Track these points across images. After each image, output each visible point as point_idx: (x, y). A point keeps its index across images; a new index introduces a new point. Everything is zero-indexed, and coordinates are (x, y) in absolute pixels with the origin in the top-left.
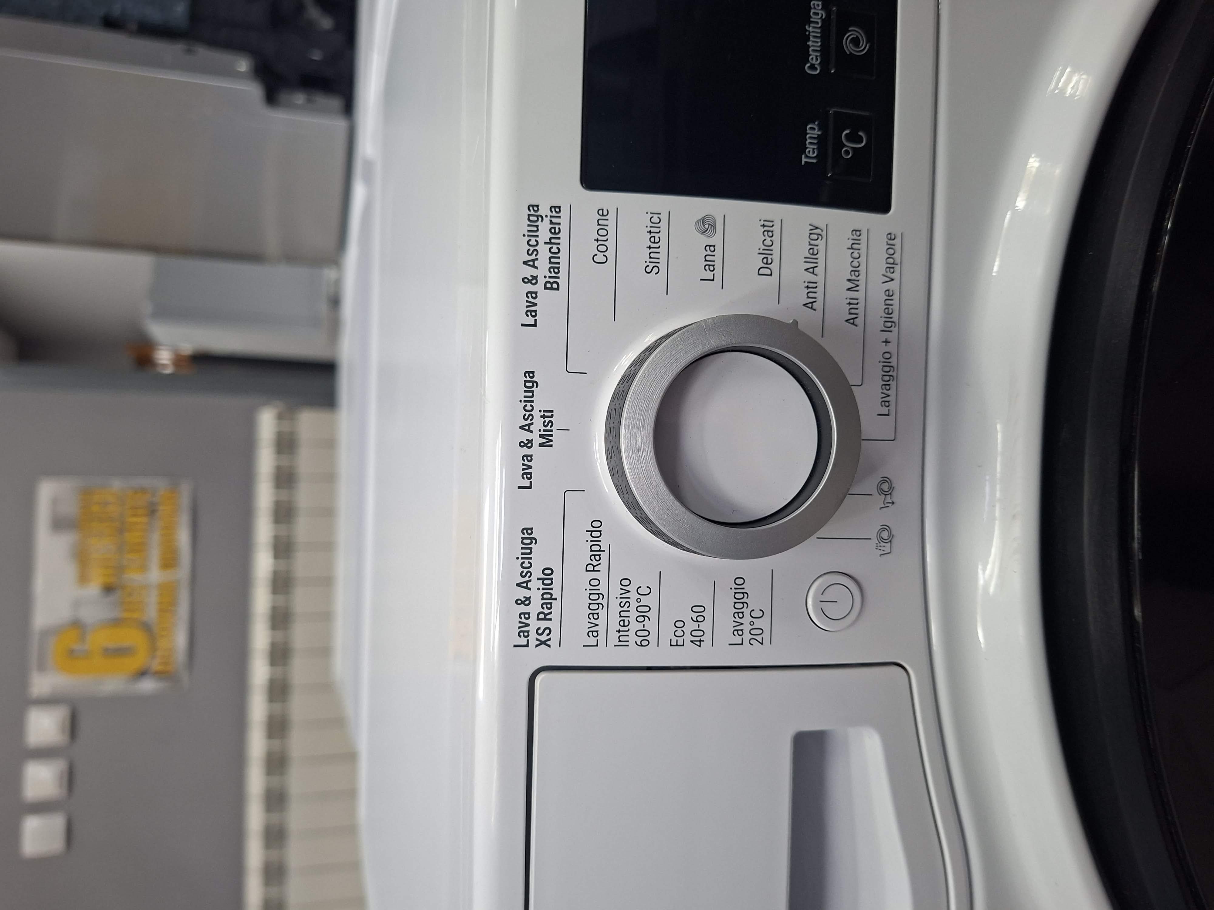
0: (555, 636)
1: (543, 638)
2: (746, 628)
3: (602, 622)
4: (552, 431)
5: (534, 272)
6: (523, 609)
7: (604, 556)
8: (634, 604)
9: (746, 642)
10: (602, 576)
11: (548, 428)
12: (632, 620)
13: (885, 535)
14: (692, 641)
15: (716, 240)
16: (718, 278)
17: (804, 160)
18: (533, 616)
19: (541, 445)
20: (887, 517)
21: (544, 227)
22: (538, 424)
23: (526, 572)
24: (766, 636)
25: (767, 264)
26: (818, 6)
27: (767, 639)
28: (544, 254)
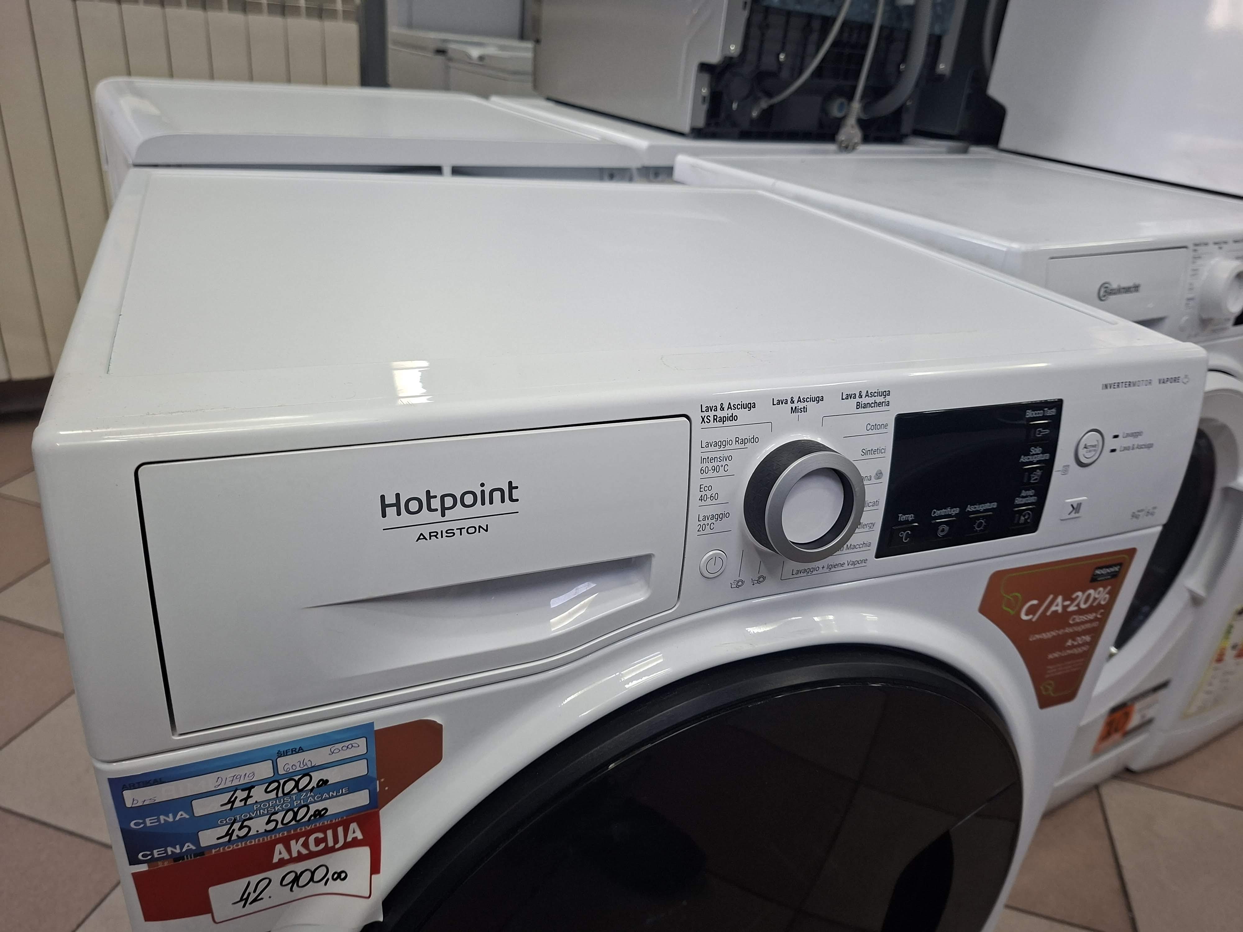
0: (707, 425)
1: (706, 420)
2: (706, 522)
3: (713, 449)
4: (798, 412)
5: (864, 396)
6: (719, 407)
7: (741, 446)
8: (719, 464)
9: (700, 523)
10: (734, 446)
11: (799, 411)
12: (713, 464)
13: (740, 583)
14: (702, 496)
15: (873, 480)
17: (900, 515)
18: (715, 413)
19: (792, 408)
20: (748, 582)
21: (881, 399)
22: (801, 405)
23: (736, 407)
24: (702, 532)
26: (957, 511)
27: (699, 533)
28: (871, 400)
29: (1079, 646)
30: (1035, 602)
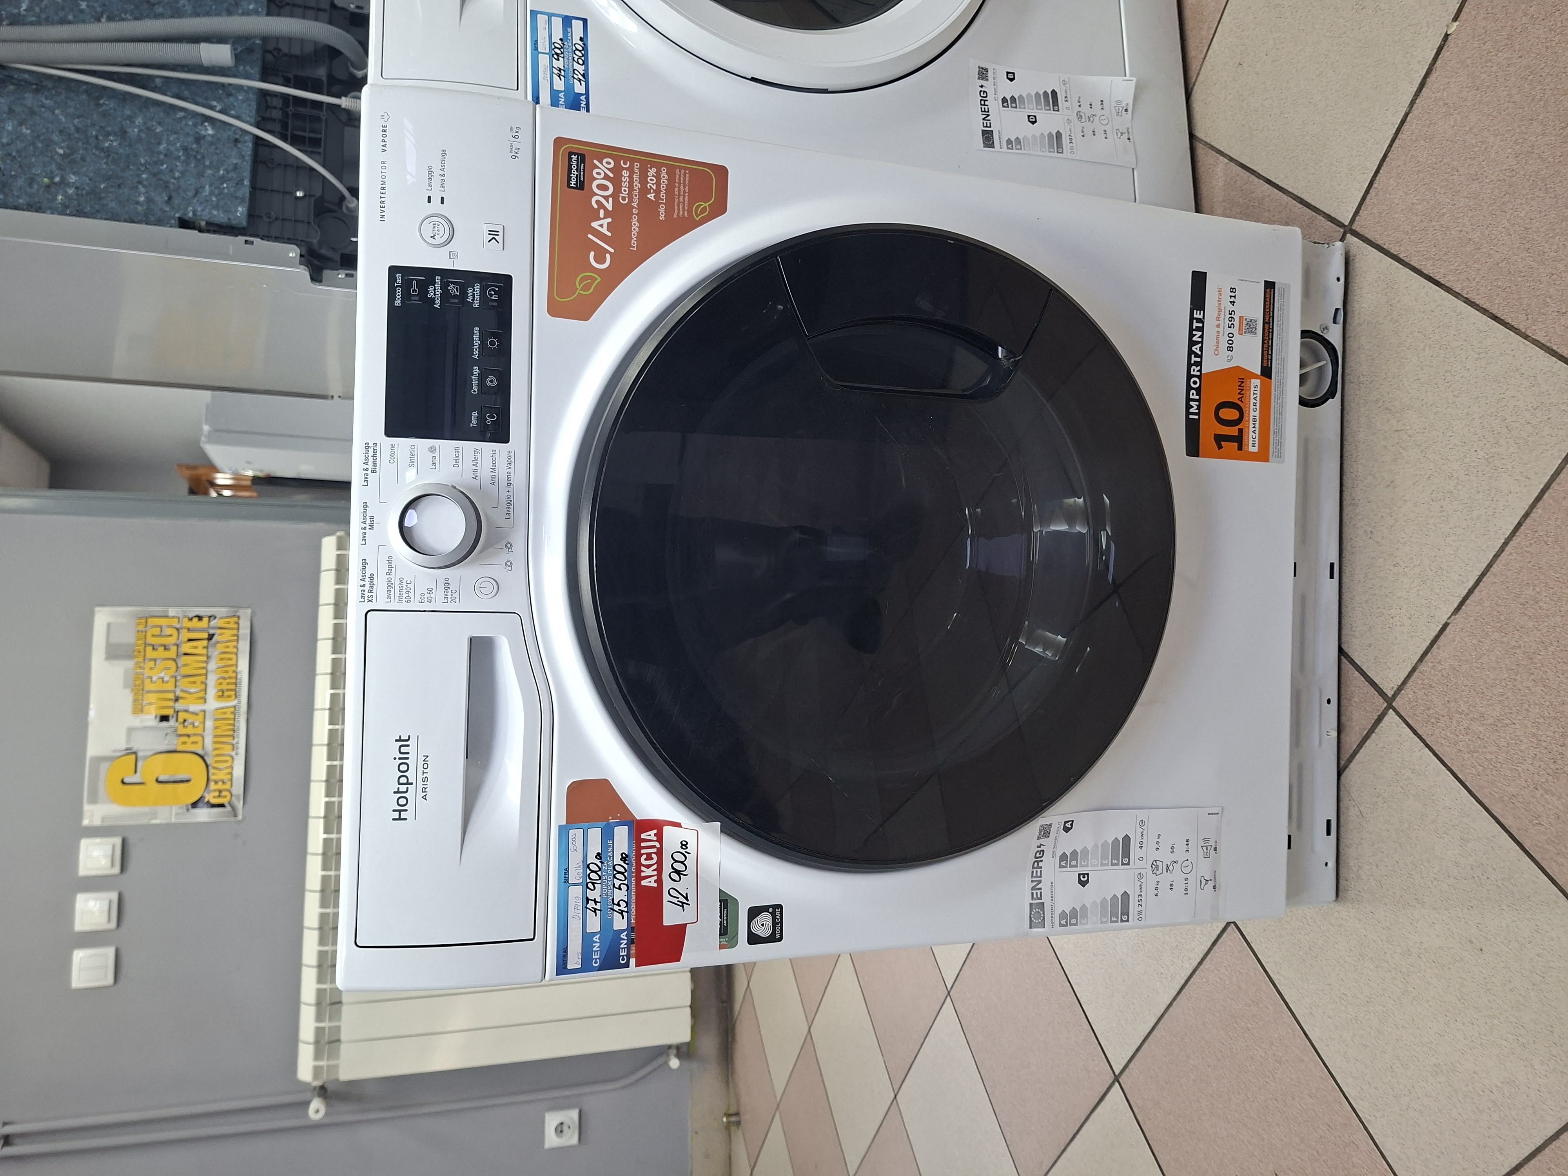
0: (374, 598)
1: (370, 599)
2: (449, 597)
3: (392, 593)
5: (367, 466)
6: (363, 588)
7: (393, 569)
8: (405, 587)
9: (449, 602)
10: (392, 577)
11: (372, 523)
12: (404, 593)
13: (509, 562)
14: (427, 601)
15: (436, 455)
16: (437, 468)
17: (471, 425)
18: (366, 591)
19: (370, 529)
20: (511, 557)
21: (371, 450)
22: (368, 521)
23: (364, 575)
24: (457, 600)
25: (457, 463)
26: (476, 368)
27: (458, 601)
28: (371, 459)
29: (658, 184)
30: (592, 254)
